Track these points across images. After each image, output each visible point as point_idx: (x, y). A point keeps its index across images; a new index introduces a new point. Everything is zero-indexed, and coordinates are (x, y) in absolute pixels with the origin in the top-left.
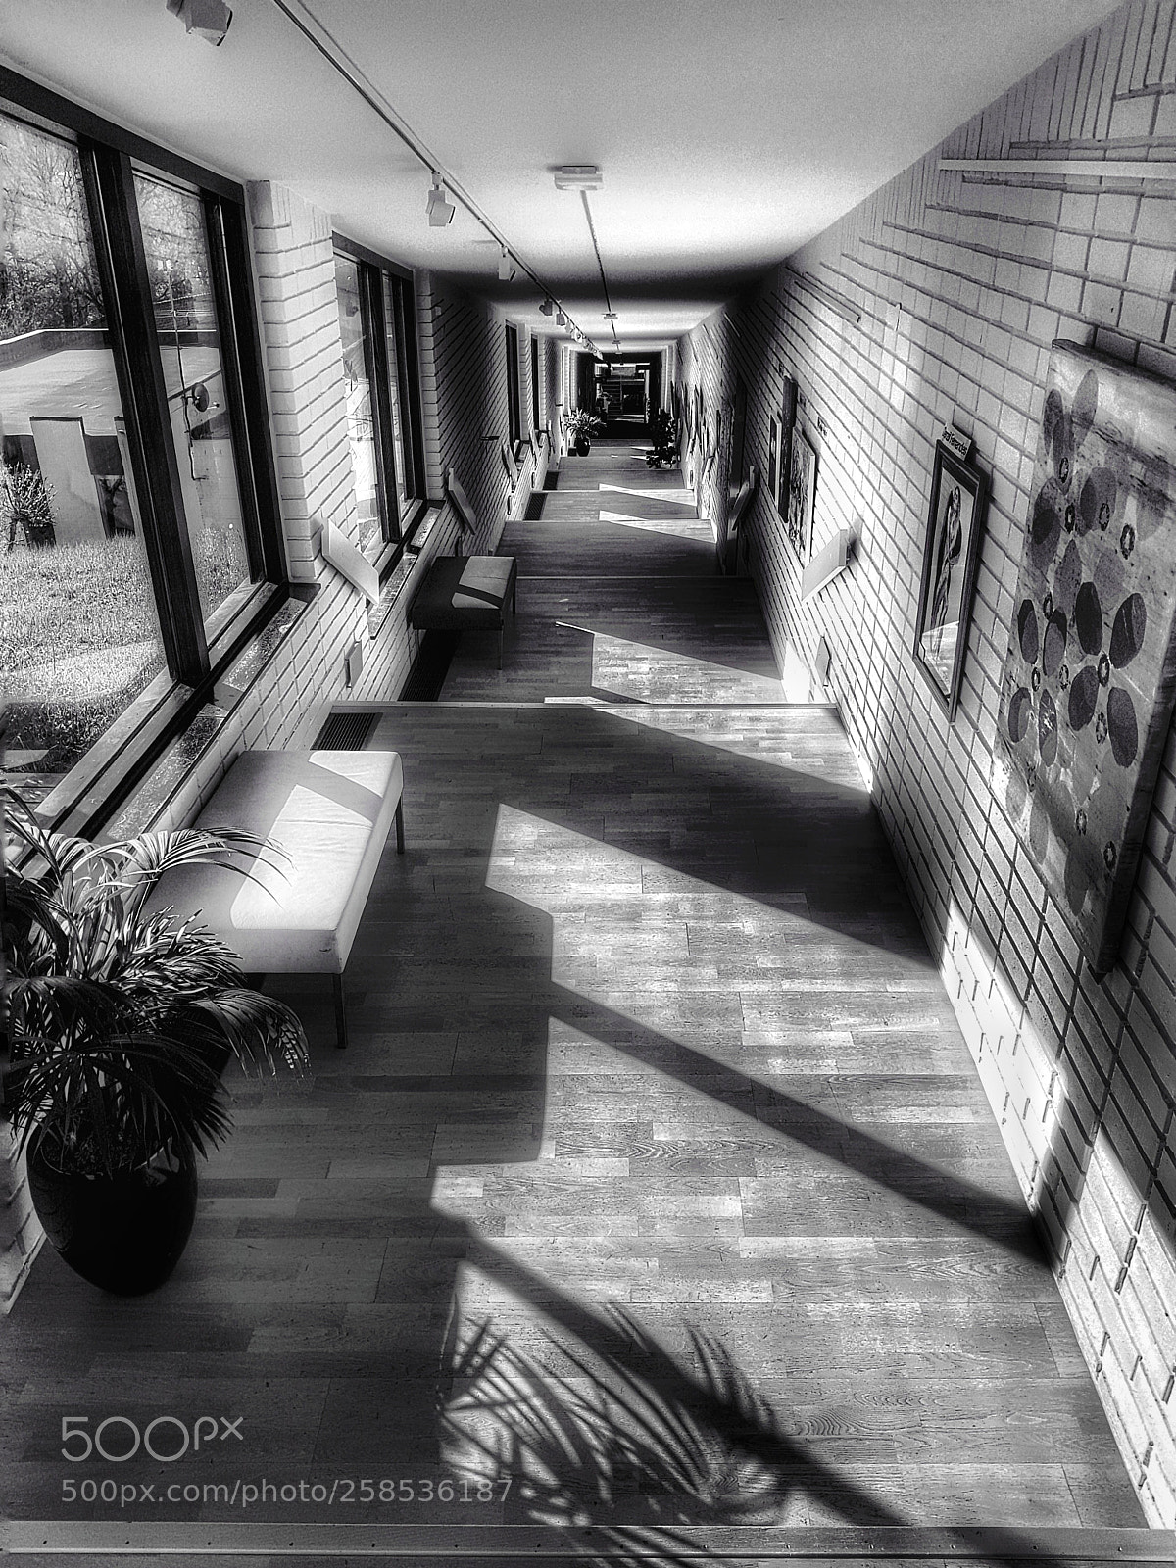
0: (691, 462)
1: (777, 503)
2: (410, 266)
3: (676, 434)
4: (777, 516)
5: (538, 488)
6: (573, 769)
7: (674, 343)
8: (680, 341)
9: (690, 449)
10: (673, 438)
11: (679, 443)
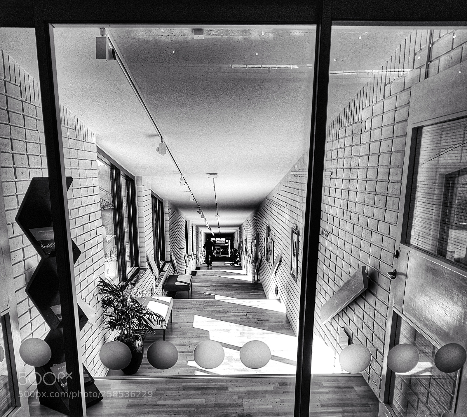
0: (244, 262)
1: (266, 259)
2: (163, 198)
3: (239, 255)
4: (266, 262)
5: (194, 270)
6: (212, 310)
7: (238, 228)
8: (240, 226)
9: (244, 258)
10: (239, 257)
11: (240, 258)
